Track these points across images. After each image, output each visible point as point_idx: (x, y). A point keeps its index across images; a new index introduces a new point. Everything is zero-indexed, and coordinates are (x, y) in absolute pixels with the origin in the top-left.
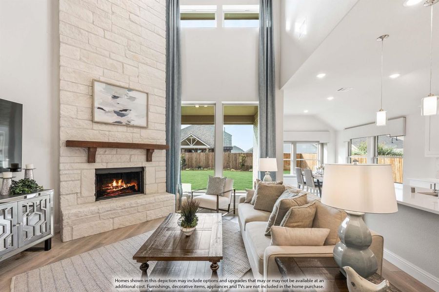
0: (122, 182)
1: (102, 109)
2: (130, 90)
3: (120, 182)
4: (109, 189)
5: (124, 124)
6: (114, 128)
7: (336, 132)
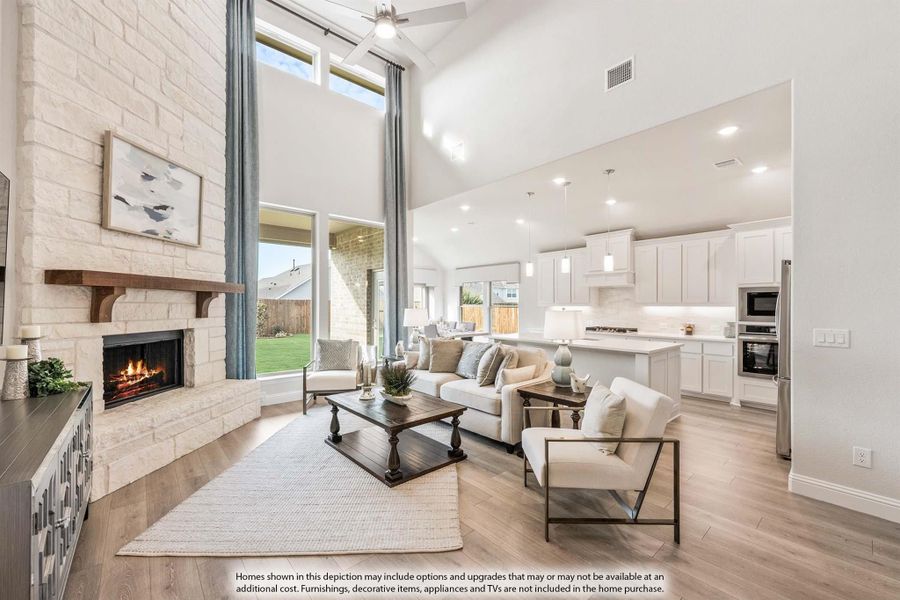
0: (143, 366)
1: (123, 200)
2: (173, 165)
3: (139, 364)
4: (121, 382)
5: (161, 236)
6: (142, 244)
7: (444, 272)
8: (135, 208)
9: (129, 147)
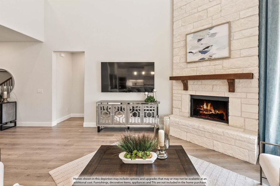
1: (191, 52)
2: (211, 28)
4: (201, 110)
5: (207, 59)
6: (200, 64)
8: (196, 53)
9: (192, 34)
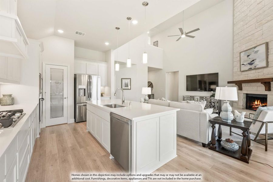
0: (260, 102)
1: (243, 64)
2: (255, 48)
5: (253, 68)
6: (249, 72)
8: (246, 65)
9: (244, 52)
